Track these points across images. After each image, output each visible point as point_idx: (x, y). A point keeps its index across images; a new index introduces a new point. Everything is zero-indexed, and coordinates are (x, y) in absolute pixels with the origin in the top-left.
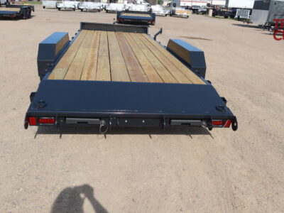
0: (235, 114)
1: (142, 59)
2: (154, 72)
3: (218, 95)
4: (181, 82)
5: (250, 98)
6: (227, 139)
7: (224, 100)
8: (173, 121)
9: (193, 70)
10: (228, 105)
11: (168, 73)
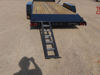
0: (85, 21)
1: (56, 9)
2: (61, 12)
3: (80, 17)
4: (70, 14)
5: (89, 20)
6: (83, 30)
7: (82, 18)
8: (69, 23)
9: (72, 11)
10: (84, 19)
11: (65, 12)
